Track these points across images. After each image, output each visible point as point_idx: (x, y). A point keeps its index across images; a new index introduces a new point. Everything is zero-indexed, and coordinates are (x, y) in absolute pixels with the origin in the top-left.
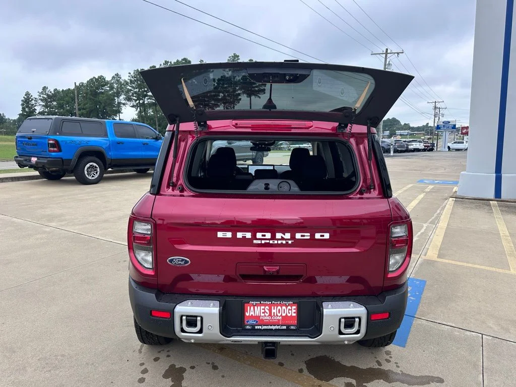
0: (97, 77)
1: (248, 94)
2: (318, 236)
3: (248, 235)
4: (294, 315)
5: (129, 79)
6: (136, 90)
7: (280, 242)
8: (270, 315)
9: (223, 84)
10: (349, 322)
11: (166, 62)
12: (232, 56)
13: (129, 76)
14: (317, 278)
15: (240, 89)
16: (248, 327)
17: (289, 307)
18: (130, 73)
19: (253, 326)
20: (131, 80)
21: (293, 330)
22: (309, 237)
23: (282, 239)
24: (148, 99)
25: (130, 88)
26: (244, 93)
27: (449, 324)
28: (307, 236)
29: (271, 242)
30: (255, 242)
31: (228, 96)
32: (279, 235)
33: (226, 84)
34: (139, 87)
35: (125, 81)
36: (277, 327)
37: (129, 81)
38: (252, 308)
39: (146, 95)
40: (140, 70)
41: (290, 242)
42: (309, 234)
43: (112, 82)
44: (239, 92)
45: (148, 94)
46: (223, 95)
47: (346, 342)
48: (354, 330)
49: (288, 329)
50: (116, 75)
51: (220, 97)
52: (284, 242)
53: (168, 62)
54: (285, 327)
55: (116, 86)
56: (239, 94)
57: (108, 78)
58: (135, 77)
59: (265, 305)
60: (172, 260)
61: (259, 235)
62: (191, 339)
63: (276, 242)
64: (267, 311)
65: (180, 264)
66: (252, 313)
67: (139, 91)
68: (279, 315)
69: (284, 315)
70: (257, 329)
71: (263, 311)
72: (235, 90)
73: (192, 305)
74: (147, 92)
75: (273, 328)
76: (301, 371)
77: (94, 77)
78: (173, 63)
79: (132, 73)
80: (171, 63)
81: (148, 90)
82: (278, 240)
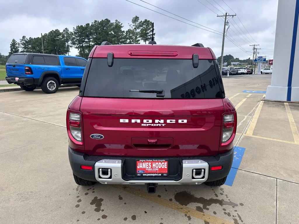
0: (54, 30)
1: (144, 40)
2: (180, 121)
3: (139, 121)
4: (166, 167)
5: (73, 32)
6: (78, 38)
7: (157, 125)
8: (152, 167)
9: (129, 34)
10: (198, 172)
11: (96, 21)
12: (135, 18)
13: (74, 30)
14: (180, 146)
15: (140, 37)
16: (139, 175)
17: (163, 163)
19: (142, 174)
21: (165, 176)
22: (175, 122)
23: (159, 123)
24: (85, 43)
25: (74, 37)
26: (142, 39)
27: (258, 173)
28: (174, 121)
29: (152, 125)
30: (142, 125)
31: (133, 41)
32: (157, 121)
33: (131, 34)
34: (80, 36)
35: (71, 33)
36: (156, 175)
37: (74, 33)
38: (141, 163)
39: (84, 41)
40: (80, 26)
41: (163, 125)
42: (175, 120)
43: (64, 33)
44: (139, 39)
45: (85, 40)
46: (129, 41)
47: (197, 183)
48: (201, 176)
49: (162, 176)
50: (65, 29)
52: (160, 125)
53: (97, 21)
54: (160, 175)
55: (66, 35)
56: (139, 40)
57: (61, 31)
58: (77, 30)
59: (149, 162)
60: (93, 136)
61: (145, 121)
62: (105, 182)
63: (155, 125)
64: (150, 165)
65: (98, 138)
66: (141, 167)
67: (80, 38)
68: (157, 167)
69: (160, 167)
70: (144, 176)
71: (148, 165)
72: (136, 38)
73: (105, 162)
74: (84, 39)
75: (154, 175)
76: (171, 200)
77: (53, 30)
78: (99, 22)
79: (75, 28)
80: (98, 21)
82: (156, 124)
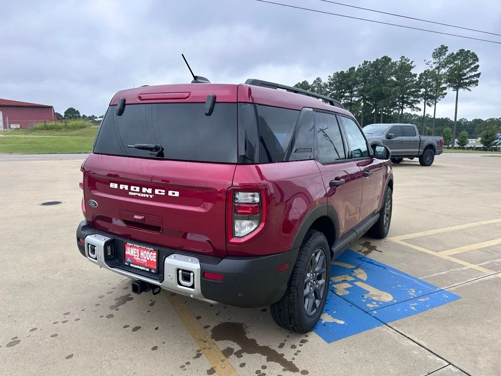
0: (301, 83)
1: (454, 87)
2: (170, 193)
3: (126, 187)
4: (155, 260)
5: (328, 82)
6: (334, 92)
7: (144, 195)
8: (140, 257)
9: (426, 79)
10: (186, 275)
11: (366, 62)
12: (439, 49)
13: (329, 79)
15: (446, 82)
16: (126, 264)
17: (151, 253)
18: (330, 76)
19: (130, 264)
20: (330, 83)
21: (153, 273)
22: (164, 194)
23: (146, 193)
24: (344, 100)
25: (328, 90)
26: (449, 86)
27: (416, 340)
28: (163, 192)
29: (139, 195)
30: (130, 193)
31: (431, 91)
32: (144, 190)
33: (429, 79)
34: (337, 88)
35: (325, 84)
36: (144, 269)
37: (328, 84)
38: (129, 248)
39: (343, 96)
40: (339, 72)
41: (151, 196)
42: (164, 191)
43: (313, 85)
44: (444, 85)
45: (345, 95)
46: (424, 90)
48: (190, 284)
49: (150, 272)
50: (317, 79)
51: (421, 93)
52: (147, 196)
53: (367, 62)
54: (148, 270)
55: (316, 89)
56: (445, 88)
57: (310, 83)
58: (334, 80)
59: (136, 248)
60: (90, 202)
61: (132, 188)
63: (142, 195)
64: (138, 253)
65: (93, 206)
66: (129, 253)
67: (337, 92)
68: (145, 258)
69: (148, 259)
70: (131, 267)
71: (135, 252)
72: (439, 84)
73: (95, 237)
74: (344, 93)
75: (141, 268)
76: (207, 327)
77: (299, 83)
78: (372, 63)
79: (332, 76)
80: (370, 62)
81: (345, 91)
82: (144, 193)
